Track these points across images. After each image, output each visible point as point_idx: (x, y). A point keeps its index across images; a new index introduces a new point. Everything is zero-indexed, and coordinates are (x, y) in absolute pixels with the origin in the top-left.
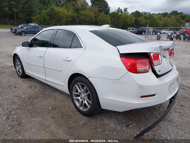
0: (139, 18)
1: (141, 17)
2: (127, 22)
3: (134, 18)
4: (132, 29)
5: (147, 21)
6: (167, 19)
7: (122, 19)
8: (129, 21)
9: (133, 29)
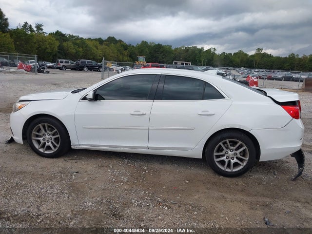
0: (65, 44)
1: (68, 43)
2: (45, 50)
3: (57, 43)
4: (66, 62)
5: (78, 49)
6: (106, 48)
7: (35, 43)
8: (48, 46)
9: (68, 62)
